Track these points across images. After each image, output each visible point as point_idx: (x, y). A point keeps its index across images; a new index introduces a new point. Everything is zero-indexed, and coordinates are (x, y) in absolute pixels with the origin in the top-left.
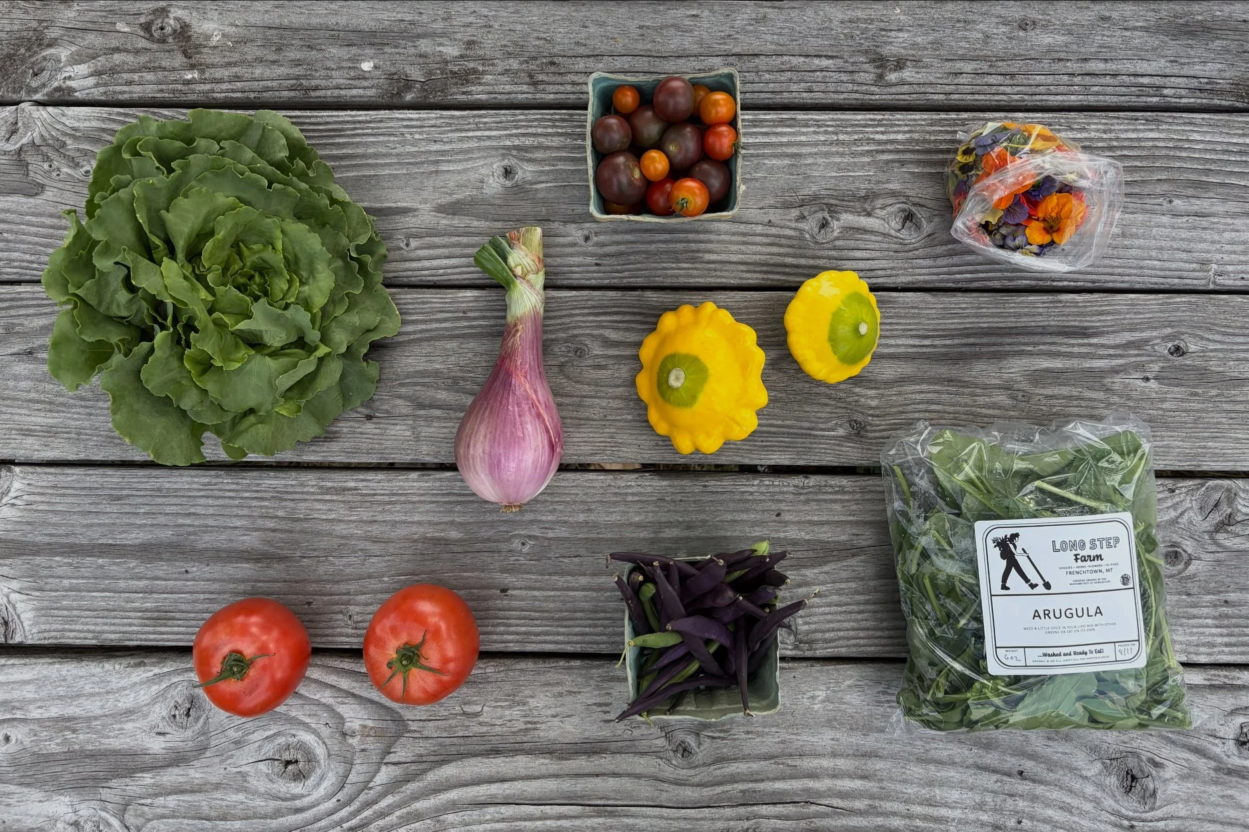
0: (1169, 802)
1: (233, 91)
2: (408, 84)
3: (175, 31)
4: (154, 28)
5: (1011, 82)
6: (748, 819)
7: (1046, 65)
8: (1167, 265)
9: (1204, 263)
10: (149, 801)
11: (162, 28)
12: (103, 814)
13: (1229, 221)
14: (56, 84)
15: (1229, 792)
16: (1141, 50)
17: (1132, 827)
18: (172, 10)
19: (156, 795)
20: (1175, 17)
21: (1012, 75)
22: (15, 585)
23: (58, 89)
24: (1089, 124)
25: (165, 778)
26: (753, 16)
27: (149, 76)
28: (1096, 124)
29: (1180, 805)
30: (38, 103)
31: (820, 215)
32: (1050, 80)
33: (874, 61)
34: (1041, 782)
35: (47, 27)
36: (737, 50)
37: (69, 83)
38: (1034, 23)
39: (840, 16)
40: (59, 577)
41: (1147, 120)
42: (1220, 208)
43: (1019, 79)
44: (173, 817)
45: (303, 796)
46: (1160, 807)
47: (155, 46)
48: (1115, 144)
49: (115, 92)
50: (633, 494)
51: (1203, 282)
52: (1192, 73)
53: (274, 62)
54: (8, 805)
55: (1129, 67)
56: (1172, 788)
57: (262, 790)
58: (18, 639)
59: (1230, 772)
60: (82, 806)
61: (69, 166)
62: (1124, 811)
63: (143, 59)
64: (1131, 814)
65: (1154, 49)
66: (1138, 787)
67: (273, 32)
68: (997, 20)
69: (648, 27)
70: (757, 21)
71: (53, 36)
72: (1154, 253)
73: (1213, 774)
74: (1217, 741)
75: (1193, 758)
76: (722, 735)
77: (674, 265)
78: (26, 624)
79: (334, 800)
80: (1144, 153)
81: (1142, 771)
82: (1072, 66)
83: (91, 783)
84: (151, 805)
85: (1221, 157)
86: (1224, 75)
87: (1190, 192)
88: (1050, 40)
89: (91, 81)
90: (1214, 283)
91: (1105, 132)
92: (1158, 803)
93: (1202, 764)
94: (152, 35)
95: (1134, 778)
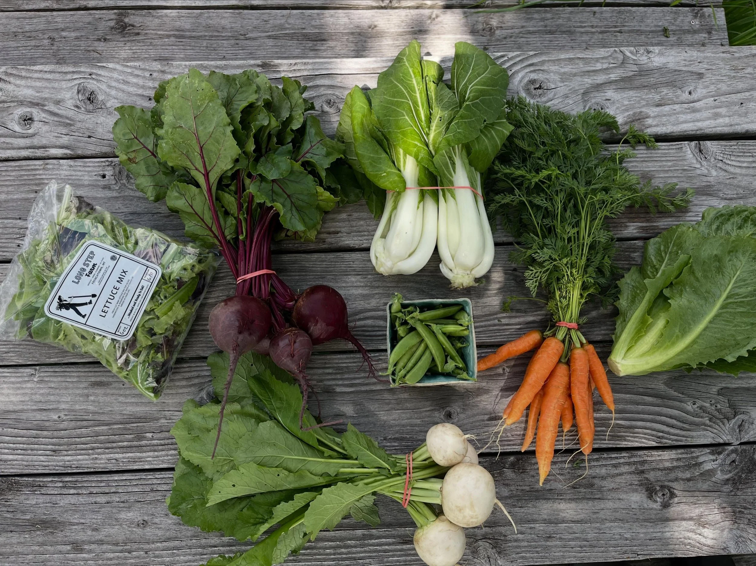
0: (71, 88)
1: (617, 458)
2: (513, 466)
3: (655, 494)
4: (668, 495)
5: (153, 486)
6: (295, 70)
7: (132, 498)
8: (63, 379)
9: (41, 381)
10: (611, 65)
11: (663, 495)
12: (635, 58)
13: (25, 407)
14: (721, 456)
15: (38, 94)
16: (74, 510)
17: (90, 75)
19: (607, 69)
20: (52, 533)
21: (152, 490)
22: (698, 172)
23: (720, 453)
24: (106, 463)
25: (604, 77)
28: (101, 464)
29: (64, 86)
30: (729, 444)
32: (130, 489)
34: (139, 95)
35: (731, 491)
37: (714, 457)
38: (138, 525)
40: (675, 177)
41: (71, 467)
42: (31, 415)
43: (148, 489)
44: (597, 58)
45: (531, 72)
46: (76, 85)
47: (666, 483)
48: (90, 451)
49: (687, 453)
50: (365, 235)
51: (42, 370)
52: (45, 497)
53: (594, 477)
54: (685, 60)
55: (81, 499)
56: (68, 95)
57: (552, 74)
58: (693, 143)
59: (37, 104)
60: (646, 61)
61: (705, 407)
62: (95, 83)
63: (672, 475)
64: (91, 81)
65: (66, 511)
66: (87, 95)
67: (597, 496)
68: (160, 526)
71: (727, 487)
72: (71, 385)
73: (46, 103)
74: (44, 120)
75: (56, 111)
77: (350, 365)
78: (689, 152)
79: (513, 71)
80: (73, 446)
81: (84, 103)
82: (116, 498)
83: (643, 73)
84: (609, 63)
85: (28, 446)
86: (26, 497)
87: (47, 424)
88: (129, 515)
89: (701, 459)
90: (36, 370)
91: (96, 458)
92: (76, 87)
93: (52, 108)
94: (669, 490)
95: (89, 99)
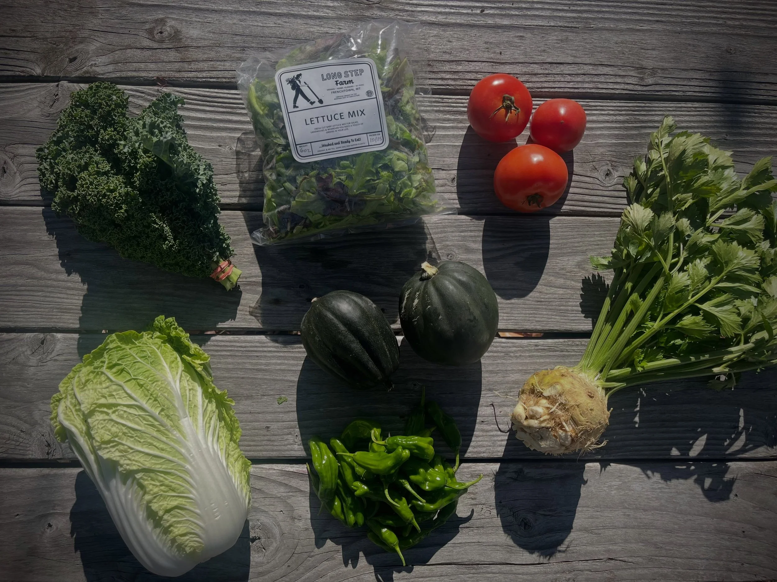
18: (168, 20)
26: (560, 38)
27: (152, 66)
31: (605, 168)
33: (637, 68)
36: (549, 60)
39: (615, 39)
69: (491, 43)
70: (562, 41)
76: (550, 513)
